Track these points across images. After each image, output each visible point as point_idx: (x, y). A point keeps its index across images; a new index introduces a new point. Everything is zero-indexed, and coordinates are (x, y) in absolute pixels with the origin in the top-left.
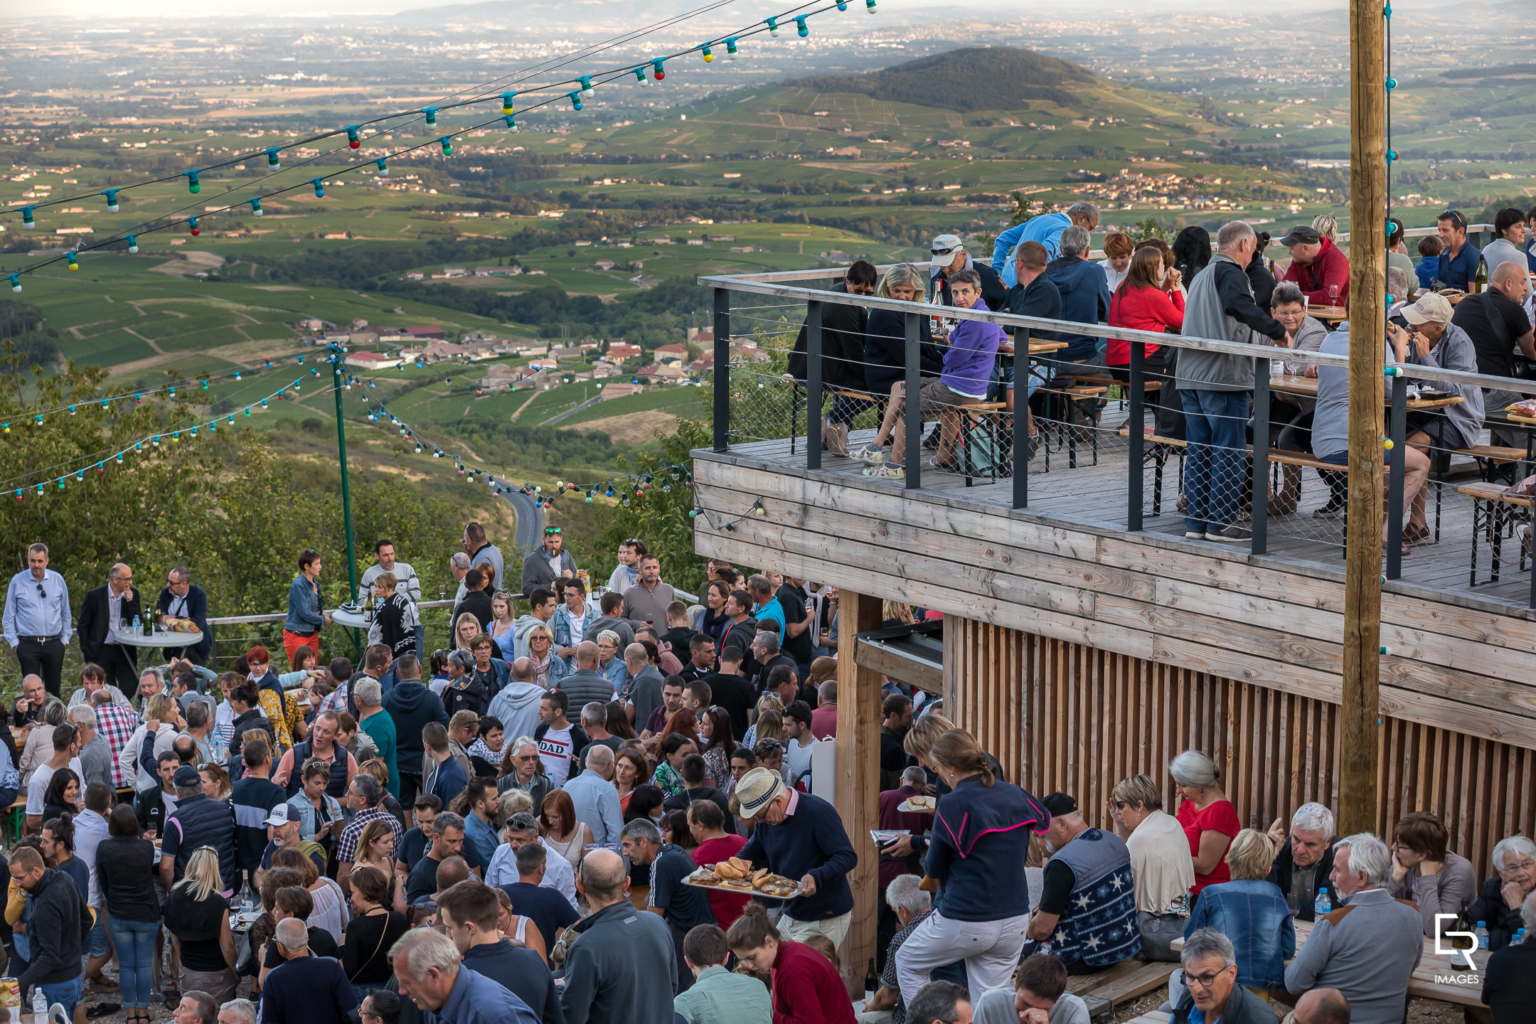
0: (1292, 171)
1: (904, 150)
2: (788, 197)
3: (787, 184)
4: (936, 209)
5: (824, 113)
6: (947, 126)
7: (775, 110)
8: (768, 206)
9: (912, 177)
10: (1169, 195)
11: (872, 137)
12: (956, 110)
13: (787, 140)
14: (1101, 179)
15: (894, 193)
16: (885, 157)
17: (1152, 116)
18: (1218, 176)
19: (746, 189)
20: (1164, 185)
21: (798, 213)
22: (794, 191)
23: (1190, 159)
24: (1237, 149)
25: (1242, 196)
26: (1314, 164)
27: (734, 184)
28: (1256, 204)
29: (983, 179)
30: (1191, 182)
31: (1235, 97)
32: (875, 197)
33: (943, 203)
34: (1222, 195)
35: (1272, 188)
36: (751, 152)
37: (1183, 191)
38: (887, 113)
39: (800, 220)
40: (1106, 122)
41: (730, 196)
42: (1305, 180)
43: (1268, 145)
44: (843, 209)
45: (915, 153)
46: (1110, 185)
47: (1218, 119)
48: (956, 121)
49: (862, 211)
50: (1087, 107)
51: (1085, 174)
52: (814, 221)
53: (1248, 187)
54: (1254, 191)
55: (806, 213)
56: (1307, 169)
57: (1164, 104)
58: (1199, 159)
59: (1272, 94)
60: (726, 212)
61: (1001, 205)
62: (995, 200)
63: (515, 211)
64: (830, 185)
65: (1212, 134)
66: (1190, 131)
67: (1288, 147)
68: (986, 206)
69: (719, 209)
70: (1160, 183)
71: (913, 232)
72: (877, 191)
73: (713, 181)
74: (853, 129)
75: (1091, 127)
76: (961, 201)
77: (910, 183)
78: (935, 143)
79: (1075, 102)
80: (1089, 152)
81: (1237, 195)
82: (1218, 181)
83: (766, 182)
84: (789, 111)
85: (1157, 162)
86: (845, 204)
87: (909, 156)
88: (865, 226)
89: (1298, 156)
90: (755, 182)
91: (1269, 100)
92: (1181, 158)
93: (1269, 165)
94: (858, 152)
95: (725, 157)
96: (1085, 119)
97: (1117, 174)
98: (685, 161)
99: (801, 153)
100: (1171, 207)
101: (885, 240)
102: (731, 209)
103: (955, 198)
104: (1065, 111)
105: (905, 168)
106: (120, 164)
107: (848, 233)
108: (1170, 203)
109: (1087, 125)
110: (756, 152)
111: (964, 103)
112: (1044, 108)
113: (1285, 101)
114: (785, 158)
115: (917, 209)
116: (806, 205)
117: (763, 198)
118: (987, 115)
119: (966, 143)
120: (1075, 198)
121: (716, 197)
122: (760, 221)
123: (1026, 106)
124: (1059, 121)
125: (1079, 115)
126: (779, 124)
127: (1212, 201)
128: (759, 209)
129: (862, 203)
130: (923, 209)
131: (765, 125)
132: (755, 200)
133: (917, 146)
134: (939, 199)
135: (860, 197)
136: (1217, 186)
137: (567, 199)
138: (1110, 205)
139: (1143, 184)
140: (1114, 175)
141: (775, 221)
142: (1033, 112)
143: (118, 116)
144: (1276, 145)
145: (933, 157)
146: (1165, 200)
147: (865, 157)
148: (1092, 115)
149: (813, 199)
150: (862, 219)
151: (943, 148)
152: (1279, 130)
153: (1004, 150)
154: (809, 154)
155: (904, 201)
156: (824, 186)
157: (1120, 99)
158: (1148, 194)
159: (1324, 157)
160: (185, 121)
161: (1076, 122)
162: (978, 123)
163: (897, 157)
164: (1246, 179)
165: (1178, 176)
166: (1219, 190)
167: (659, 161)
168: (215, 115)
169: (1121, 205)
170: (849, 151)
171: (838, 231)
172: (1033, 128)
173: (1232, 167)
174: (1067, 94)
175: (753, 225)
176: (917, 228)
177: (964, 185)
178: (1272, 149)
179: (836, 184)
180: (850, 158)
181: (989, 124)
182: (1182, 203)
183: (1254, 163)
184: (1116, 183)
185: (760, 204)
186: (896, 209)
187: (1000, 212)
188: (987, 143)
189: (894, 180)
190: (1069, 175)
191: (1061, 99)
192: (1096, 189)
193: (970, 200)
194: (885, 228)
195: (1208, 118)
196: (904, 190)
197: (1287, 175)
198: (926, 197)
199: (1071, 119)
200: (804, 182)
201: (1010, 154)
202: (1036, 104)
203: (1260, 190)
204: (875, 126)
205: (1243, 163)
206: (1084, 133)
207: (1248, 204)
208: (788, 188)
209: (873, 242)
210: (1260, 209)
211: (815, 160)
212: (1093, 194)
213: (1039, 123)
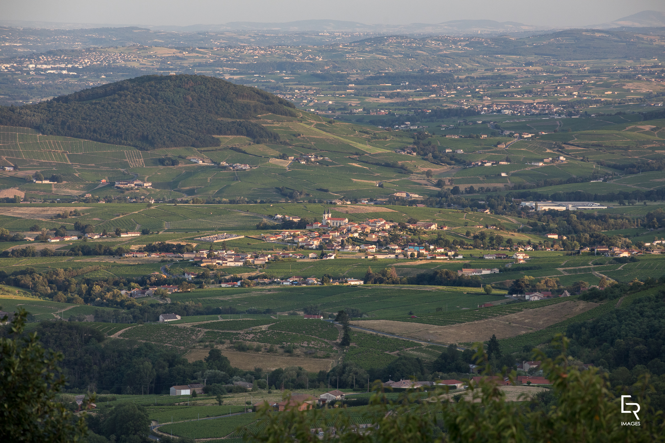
0: (519, 215)
1: (75, 192)
4: (110, 260)
6: (126, 165)
9: (84, 223)
10: (378, 243)
11: (38, 177)
12: (136, 146)
14: (301, 225)
15: (62, 242)
16: (53, 201)
17: (359, 153)
18: (434, 221)
20: (373, 232)
23: (403, 202)
24: (455, 191)
25: (462, 244)
26: (544, 207)
28: (477, 252)
29: (165, 224)
30: (403, 228)
31: (454, 131)
32: (39, 247)
33: (119, 253)
34: (438, 242)
35: (496, 233)
37: (394, 239)
38: (56, 149)
40: (308, 160)
42: (534, 225)
43: (492, 185)
44: (2, 261)
45: (89, 195)
46: (311, 231)
47: (435, 157)
48: (136, 159)
49: (24, 263)
50: (286, 144)
51: (283, 219)
53: (468, 234)
54: (476, 237)
56: (537, 213)
57: (374, 140)
58: (414, 202)
59: (497, 127)
61: (186, 256)
62: (180, 249)
65: (428, 174)
66: (403, 170)
67: (515, 188)
68: (169, 256)
70: (368, 229)
71: (84, 286)
72: (42, 239)
74: (15, 168)
75: (290, 166)
76: (140, 251)
77: (81, 229)
78: (111, 185)
79: (273, 138)
80: (288, 194)
81: (455, 243)
82: (434, 227)
85: (365, 207)
86: (5, 255)
87: (81, 200)
88: (26, 280)
89: (525, 197)
91: (493, 134)
92: (393, 201)
93: (492, 207)
94: (22, 194)
96: (283, 157)
97: (320, 220)
100: (380, 257)
101: (51, 296)
103: (133, 247)
104: (261, 148)
105: (76, 213)
107: (6, 288)
108: (379, 252)
109: (286, 164)
111: (145, 139)
112: (237, 145)
113: (511, 135)
115: (88, 259)
118: (171, 152)
119: (148, 185)
120: (270, 248)
123: (217, 142)
124: (255, 160)
125: (277, 153)
127: (427, 249)
129: (24, 253)
130: (95, 259)
133: (91, 188)
134: (114, 248)
135: (23, 246)
136: (433, 232)
138: (311, 255)
139: (349, 231)
140: (316, 221)
142: (225, 149)
144: (501, 185)
145: (109, 201)
146: (373, 249)
147: (29, 201)
148: (292, 153)
150: (24, 272)
151: (122, 190)
152: (504, 169)
153: (191, 192)
155: (73, 251)
157: (324, 135)
158: (355, 241)
159: (555, 198)
161: (273, 161)
162: (161, 162)
163: (67, 200)
164: (466, 224)
165: (389, 221)
166: (435, 236)
169: (323, 255)
170: (11, 193)
172: (224, 168)
173: (450, 211)
174: (263, 128)
176: (89, 282)
177: (144, 232)
178: (495, 190)
180: (12, 201)
181: (174, 163)
182: (392, 251)
183: (476, 206)
184: (318, 229)
186: (65, 260)
187: (184, 263)
188: (172, 185)
189: (63, 227)
190: (265, 220)
191: (257, 134)
192: (294, 236)
193: (150, 249)
194: (50, 282)
195: (423, 155)
196: (75, 238)
197: (513, 220)
198: (100, 246)
199: (268, 158)
201: (198, 197)
202: (227, 140)
203: (482, 236)
204: (42, 164)
205: (464, 206)
206: (282, 173)
207: (468, 252)
209: (37, 299)
210: (482, 258)
212: (292, 242)
213: (232, 161)
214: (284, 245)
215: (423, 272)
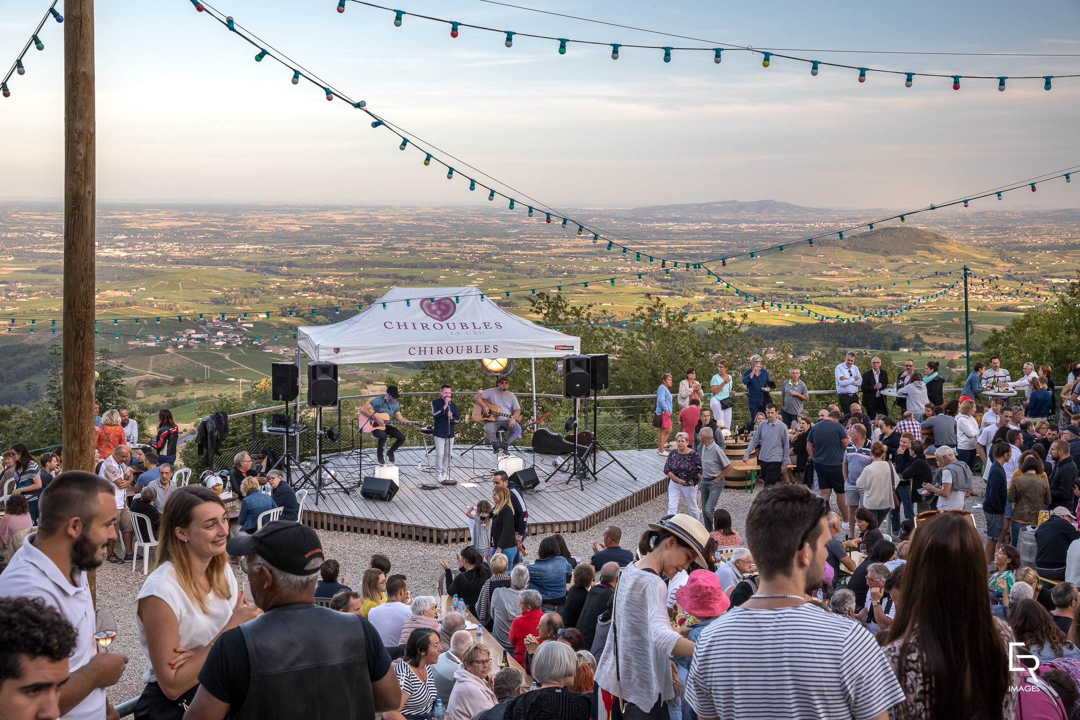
0: (1044, 284)
1: (858, 273)
2: (805, 293)
3: (805, 287)
4: (872, 299)
5: (822, 256)
6: (878, 262)
7: (799, 254)
8: (796, 296)
9: (861, 285)
10: (983, 294)
11: (843, 267)
12: (882, 255)
13: (805, 267)
15: (853, 292)
16: (849, 276)
17: (975, 258)
18: (1007, 286)
19: (786, 289)
21: (810, 300)
22: (808, 290)
23: (994, 278)
24: (1016, 274)
25: (1019, 295)
26: (1055, 281)
27: (781, 287)
28: (1026, 299)
29: (894, 286)
30: (994, 289)
31: (1016, 250)
32: (844, 293)
33: (876, 296)
34: (1009, 295)
36: (789, 272)
37: (990, 293)
38: (851, 256)
39: (811, 303)
40: (953, 261)
41: (779, 292)
42: (1051, 288)
43: (1032, 272)
44: (830, 298)
45: (863, 274)
46: (954, 289)
47: (1007, 260)
48: (882, 260)
49: (838, 299)
50: (944, 254)
51: (943, 284)
52: (817, 304)
53: (1022, 291)
54: (1025, 293)
55: (813, 300)
56: (1052, 283)
57: (981, 253)
59: (1035, 248)
60: (777, 299)
61: (903, 298)
62: (900, 295)
63: (685, 296)
64: (824, 288)
65: (1005, 267)
66: (994, 265)
67: (1042, 273)
68: (895, 298)
69: (774, 297)
70: (979, 289)
71: (862, 309)
72: (845, 291)
73: (771, 285)
74: (835, 263)
76: (884, 296)
77: (860, 287)
78: (872, 270)
79: (939, 252)
80: (944, 274)
81: (1016, 295)
82: (1007, 288)
83: (795, 286)
84: (806, 255)
85: (978, 280)
86: (831, 296)
87: (860, 275)
88: (839, 306)
89: (1047, 277)
90: (791, 286)
91: (1033, 251)
93: (1032, 281)
94: (837, 273)
95: (777, 274)
96: (943, 260)
98: (759, 276)
99: (811, 273)
100: (983, 300)
101: (849, 312)
102: (779, 297)
103: (881, 295)
104: (934, 256)
105: (858, 281)
106: (513, 271)
107: (833, 310)
108: (983, 298)
109: (944, 262)
110: (791, 273)
111: (886, 252)
112: (923, 255)
113: (1041, 252)
114: (804, 275)
115: (863, 299)
116: (813, 297)
117: (794, 293)
118: (896, 257)
119: (887, 270)
121: (773, 292)
123: (915, 254)
124: (931, 260)
125: (940, 258)
126: (801, 260)
127: (1004, 297)
129: (838, 296)
130: (866, 299)
131: (795, 261)
132: (790, 293)
133: (864, 271)
134: (874, 295)
135: (838, 293)
136: (1007, 290)
137: (707, 291)
138: (954, 299)
139: (970, 289)
140: (956, 285)
141: (799, 303)
142: (919, 256)
143: (513, 250)
144: (1036, 272)
145: (871, 276)
146: (981, 297)
147: (839, 276)
148: (946, 258)
149: (817, 294)
150: (838, 303)
151: (876, 272)
152: (1038, 265)
153: (904, 273)
154: (815, 274)
155: (857, 295)
156: (822, 288)
157: (960, 251)
158: (973, 294)
160: (541, 253)
161: (938, 261)
162: (892, 261)
163: (855, 276)
164: (1021, 288)
166: (1008, 292)
167: (747, 275)
168: (554, 251)
169: (959, 299)
170: (833, 273)
171: (827, 308)
172: (918, 264)
173: (1014, 282)
174: (935, 248)
176: (863, 307)
177: (886, 289)
178: (1034, 274)
179: (827, 287)
180: (833, 276)
181: (897, 262)
182: (989, 298)
183: (1025, 280)
184: (957, 289)
185: (793, 295)
186: (854, 298)
187: (902, 301)
188: (897, 270)
189: (853, 286)
190: (935, 285)
191: (931, 251)
193: (888, 295)
194: (849, 307)
195: (1003, 259)
196: (858, 290)
198: (868, 294)
199: (936, 260)
200: (812, 286)
201: (907, 275)
202: (920, 253)
204: (845, 262)
205: (1020, 280)
206: (942, 266)
207: (1022, 299)
209: (844, 314)
210: (1028, 301)
211: (817, 276)
213: (921, 261)
215: (1002, 306)
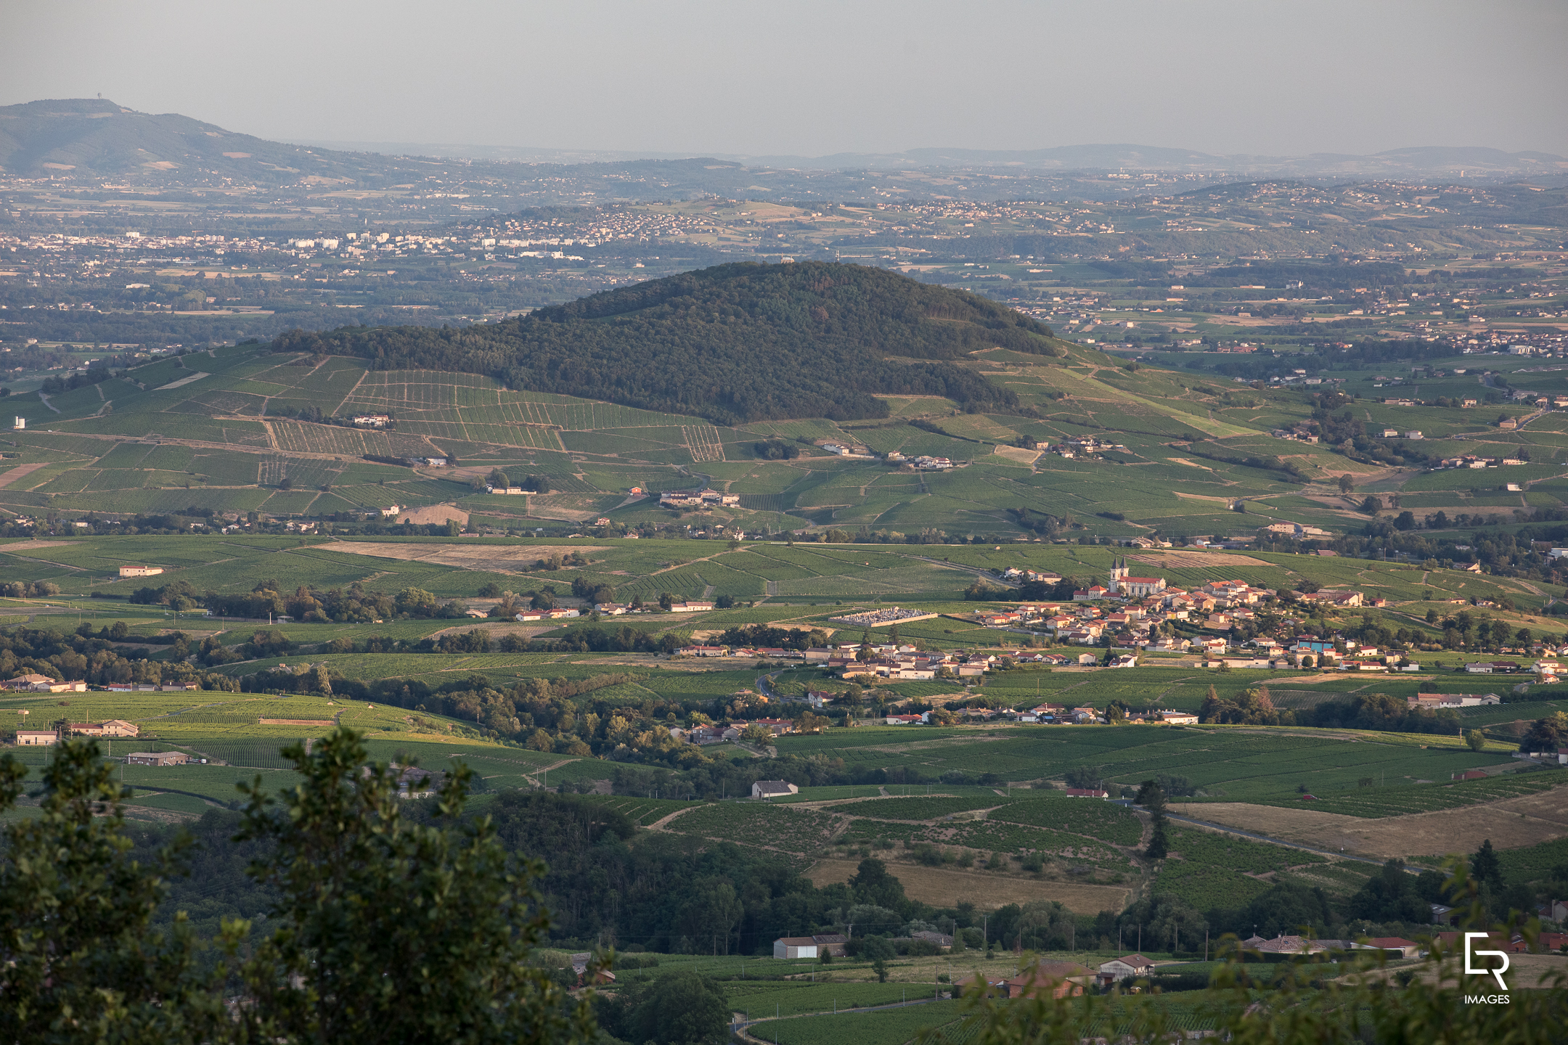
0: (1547, 577)
1: (575, 515)
2: (283, 629)
3: (279, 596)
4: (649, 662)
5: (378, 421)
6: (684, 457)
7: (255, 411)
8: (230, 649)
9: (593, 581)
10: (1231, 634)
11: (497, 482)
12: (707, 417)
13: (285, 485)
14: (1063, 592)
15: (547, 621)
16: (528, 532)
17: (1192, 436)
18: (1356, 588)
19: (175, 605)
20: (1220, 609)
21: (303, 668)
22: (298, 612)
23: (1287, 544)
24: (1404, 521)
25: (1417, 639)
27: (146, 595)
28: (1451, 657)
29: (768, 588)
30: (1288, 601)
31: (1404, 389)
32: (498, 631)
33: (668, 646)
34: (1364, 634)
35: (1495, 617)
36: (193, 512)
37: (1267, 625)
38: (536, 422)
39: (310, 685)
40: (1079, 450)
41: (132, 623)
43: (1485, 511)
44: (420, 659)
45: (604, 522)
46: (1083, 606)
47: (1359, 447)
48: (706, 444)
49: (466, 665)
50: (1030, 414)
51: (1024, 579)
52: (344, 689)
53: (1431, 616)
54: (1448, 625)
55: (325, 667)
57: (1225, 407)
58: (1312, 546)
59: (1498, 383)
60: (121, 663)
61: (811, 655)
62: (798, 640)
64: (388, 600)
65: (1345, 483)
66: (1289, 475)
67: (1537, 517)
68: (774, 656)
69: (103, 655)
70: (1210, 604)
71: (592, 718)
72: (503, 615)
73: (93, 586)
74: (450, 460)
75: (1040, 464)
76: (712, 643)
77: (587, 595)
78: (653, 499)
79: (1004, 401)
80: (1034, 524)
81: (1402, 636)
82: (1355, 601)
83: (225, 589)
84: (290, 413)
85: (1204, 554)
86: (425, 647)
87: (587, 530)
88: (471, 701)
89: (1561, 537)
90: (202, 591)
91: (1491, 398)
92: (1267, 542)
93: (1486, 559)
94: (462, 518)
95: (125, 525)
96: (1026, 442)
97: (1104, 581)
98: (23, 533)
99: (321, 518)
100: (1234, 664)
101: (521, 738)
102: (133, 656)
103: (698, 635)
104: (977, 423)
105: (576, 560)
107: (428, 719)
108: (1233, 654)
109: (1030, 458)
110: (206, 514)
111: (725, 400)
112: (924, 415)
113: (1530, 401)
114: (278, 529)
115: (601, 660)
116: (324, 649)
117: (218, 630)
118: (783, 429)
119: (731, 500)
120: (993, 640)
121: (97, 626)
122: (207, 686)
123: (881, 410)
124: (965, 447)
125: (1012, 434)
126: (264, 444)
127: (1340, 649)
128: (207, 656)
129: (466, 645)
130: (616, 660)
131: (229, 447)
132: (198, 634)
133: (609, 505)
134: (657, 636)
135: (464, 629)
136: (1354, 612)
138: (1083, 658)
139: (1167, 606)
140: (1095, 583)
141: (246, 688)
142: (898, 424)
144: (1505, 511)
145: (647, 533)
146: (1219, 646)
147: (477, 531)
148: (1044, 434)
149: (345, 633)
150: (464, 686)
151: (675, 512)
152: (1514, 474)
153: (823, 517)
154: (340, 522)
155: (570, 641)
156: (373, 603)
157: (1116, 395)
158: (1180, 629)
161: (1003, 451)
162: (761, 450)
163: (559, 531)
164: (1427, 596)
165: (1256, 585)
166: (1358, 621)
169: (1109, 658)
170: (439, 514)
171: (403, 714)
172: (896, 465)
173: (1391, 566)
174: (981, 380)
175: (192, 697)
176: (602, 709)
177: (722, 603)
178: (1494, 520)
179: (401, 597)
180: (442, 533)
181: (788, 453)
182: (1263, 653)
183: (1449, 555)
184: (1099, 602)
185: (209, 646)
186: (552, 659)
187: (808, 671)
188: (783, 501)
189: (549, 589)
190: (984, 580)
191: (968, 393)
192: (1047, 616)
193: (735, 640)
194: (521, 708)
195: (1334, 443)
196: (574, 613)
197: (1533, 588)
198: (627, 632)
199: (991, 444)
200: (324, 590)
201: (838, 527)
202: (904, 404)
203: (1463, 622)
204: (505, 453)
205: (1422, 555)
206: (1023, 477)
207: (1431, 658)
208: (280, 605)
209: (491, 744)
210: (1462, 671)
211: (352, 535)
212: (1043, 629)
213: (912, 451)
214: (1023, 634)
215: (1330, 698)
